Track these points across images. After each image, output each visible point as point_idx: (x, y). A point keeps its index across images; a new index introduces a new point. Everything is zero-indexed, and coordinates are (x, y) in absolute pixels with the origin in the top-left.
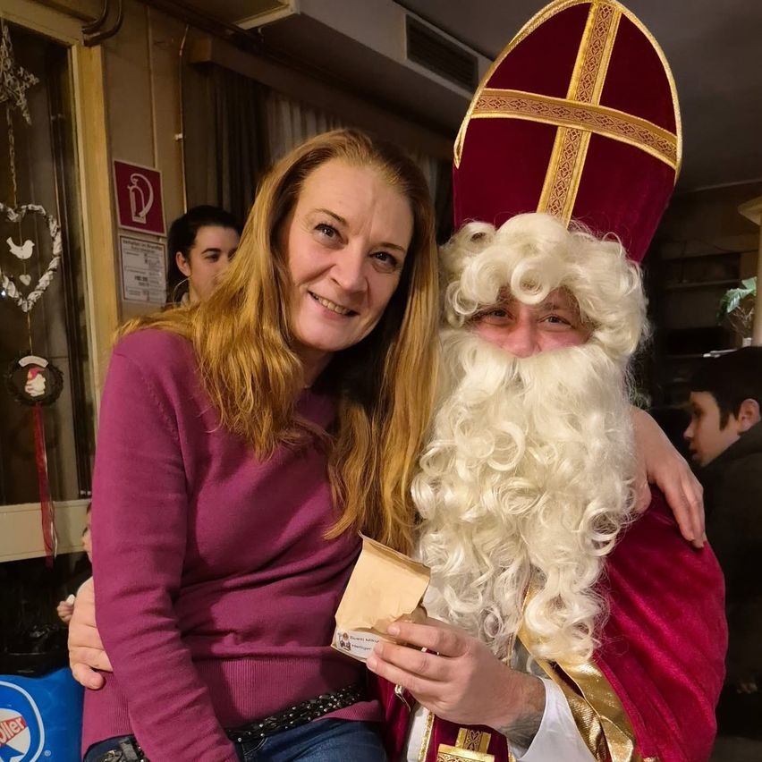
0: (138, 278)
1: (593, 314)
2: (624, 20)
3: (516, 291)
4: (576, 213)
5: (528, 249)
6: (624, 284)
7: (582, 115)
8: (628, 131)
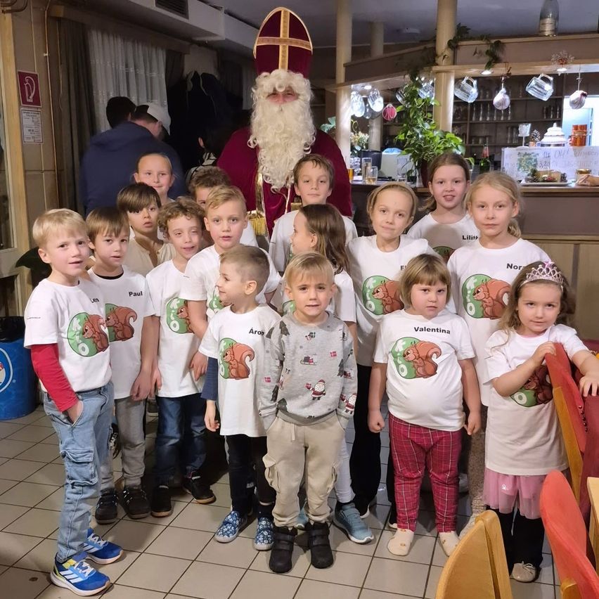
0: (30, 130)
1: (297, 92)
2: (291, 14)
3: (277, 89)
4: (289, 68)
5: (279, 78)
6: (304, 84)
7: (285, 41)
8: (298, 43)
